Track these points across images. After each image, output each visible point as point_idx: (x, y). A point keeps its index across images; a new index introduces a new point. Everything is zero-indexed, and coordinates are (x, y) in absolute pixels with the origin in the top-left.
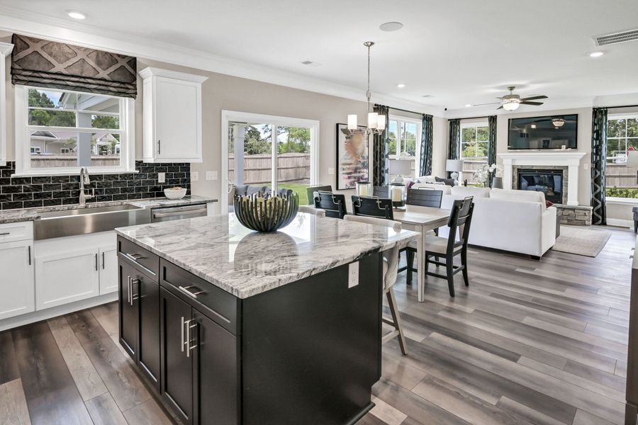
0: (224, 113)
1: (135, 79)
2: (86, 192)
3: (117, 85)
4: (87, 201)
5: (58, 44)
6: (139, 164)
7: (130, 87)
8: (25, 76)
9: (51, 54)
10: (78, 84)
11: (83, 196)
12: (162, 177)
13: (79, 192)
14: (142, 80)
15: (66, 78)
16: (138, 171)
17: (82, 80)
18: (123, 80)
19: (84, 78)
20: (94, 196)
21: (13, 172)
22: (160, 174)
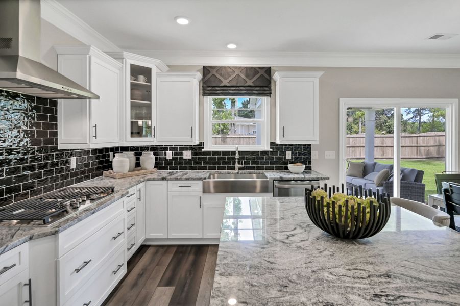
0: (342, 100)
1: (270, 83)
2: (239, 163)
3: (258, 88)
4: (240, 169)
5: (225, 67)
6: (273, 144)
7: (267, 89)
8: (208, 90)
9: (221, 75)
10: (235, 92)
11: (237, 165)
12: (289, 155)
13: (235, 162)
14: (275, 82)
15: (228, 89)
16: (271, 150)
17: (238, 88)
18: (262, 85)
19: (239, 87)
20: (243, 166)
21: (203, 148)
22: (287, 152)
